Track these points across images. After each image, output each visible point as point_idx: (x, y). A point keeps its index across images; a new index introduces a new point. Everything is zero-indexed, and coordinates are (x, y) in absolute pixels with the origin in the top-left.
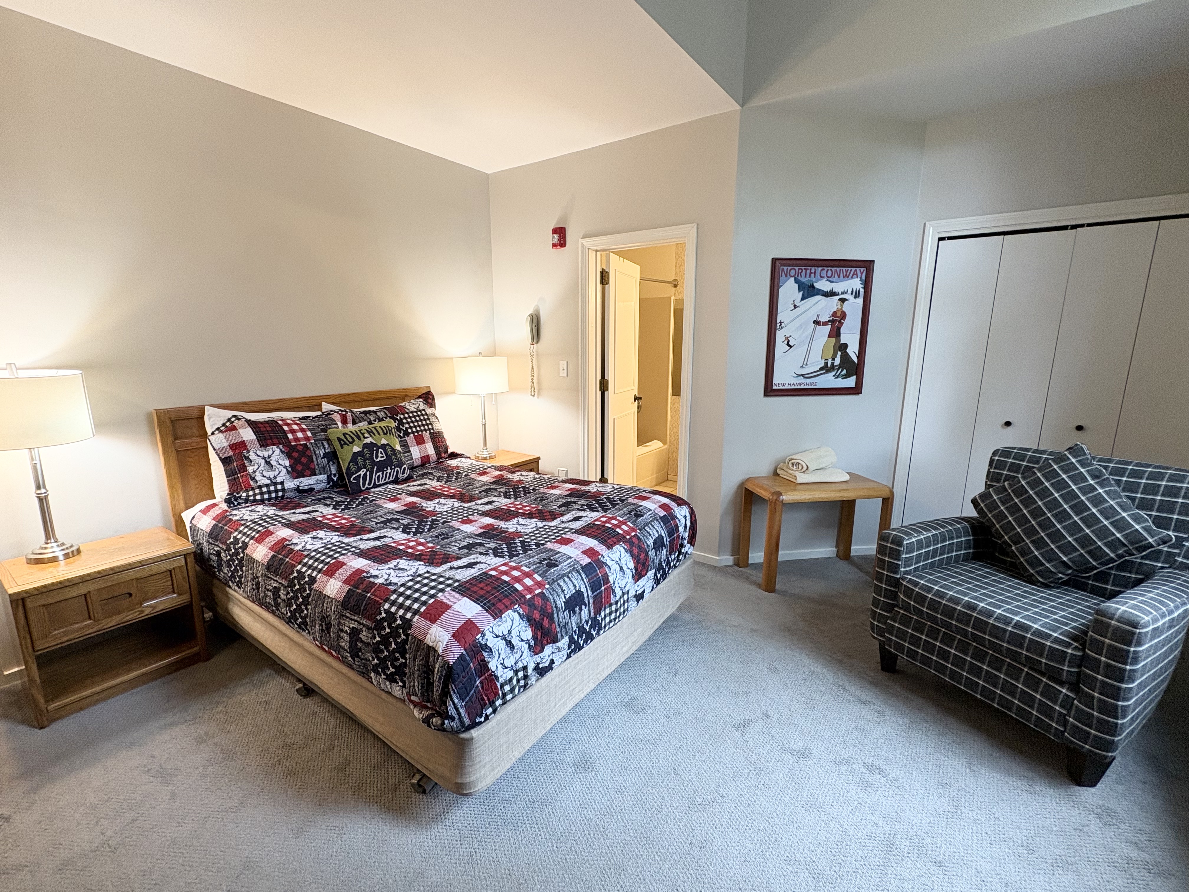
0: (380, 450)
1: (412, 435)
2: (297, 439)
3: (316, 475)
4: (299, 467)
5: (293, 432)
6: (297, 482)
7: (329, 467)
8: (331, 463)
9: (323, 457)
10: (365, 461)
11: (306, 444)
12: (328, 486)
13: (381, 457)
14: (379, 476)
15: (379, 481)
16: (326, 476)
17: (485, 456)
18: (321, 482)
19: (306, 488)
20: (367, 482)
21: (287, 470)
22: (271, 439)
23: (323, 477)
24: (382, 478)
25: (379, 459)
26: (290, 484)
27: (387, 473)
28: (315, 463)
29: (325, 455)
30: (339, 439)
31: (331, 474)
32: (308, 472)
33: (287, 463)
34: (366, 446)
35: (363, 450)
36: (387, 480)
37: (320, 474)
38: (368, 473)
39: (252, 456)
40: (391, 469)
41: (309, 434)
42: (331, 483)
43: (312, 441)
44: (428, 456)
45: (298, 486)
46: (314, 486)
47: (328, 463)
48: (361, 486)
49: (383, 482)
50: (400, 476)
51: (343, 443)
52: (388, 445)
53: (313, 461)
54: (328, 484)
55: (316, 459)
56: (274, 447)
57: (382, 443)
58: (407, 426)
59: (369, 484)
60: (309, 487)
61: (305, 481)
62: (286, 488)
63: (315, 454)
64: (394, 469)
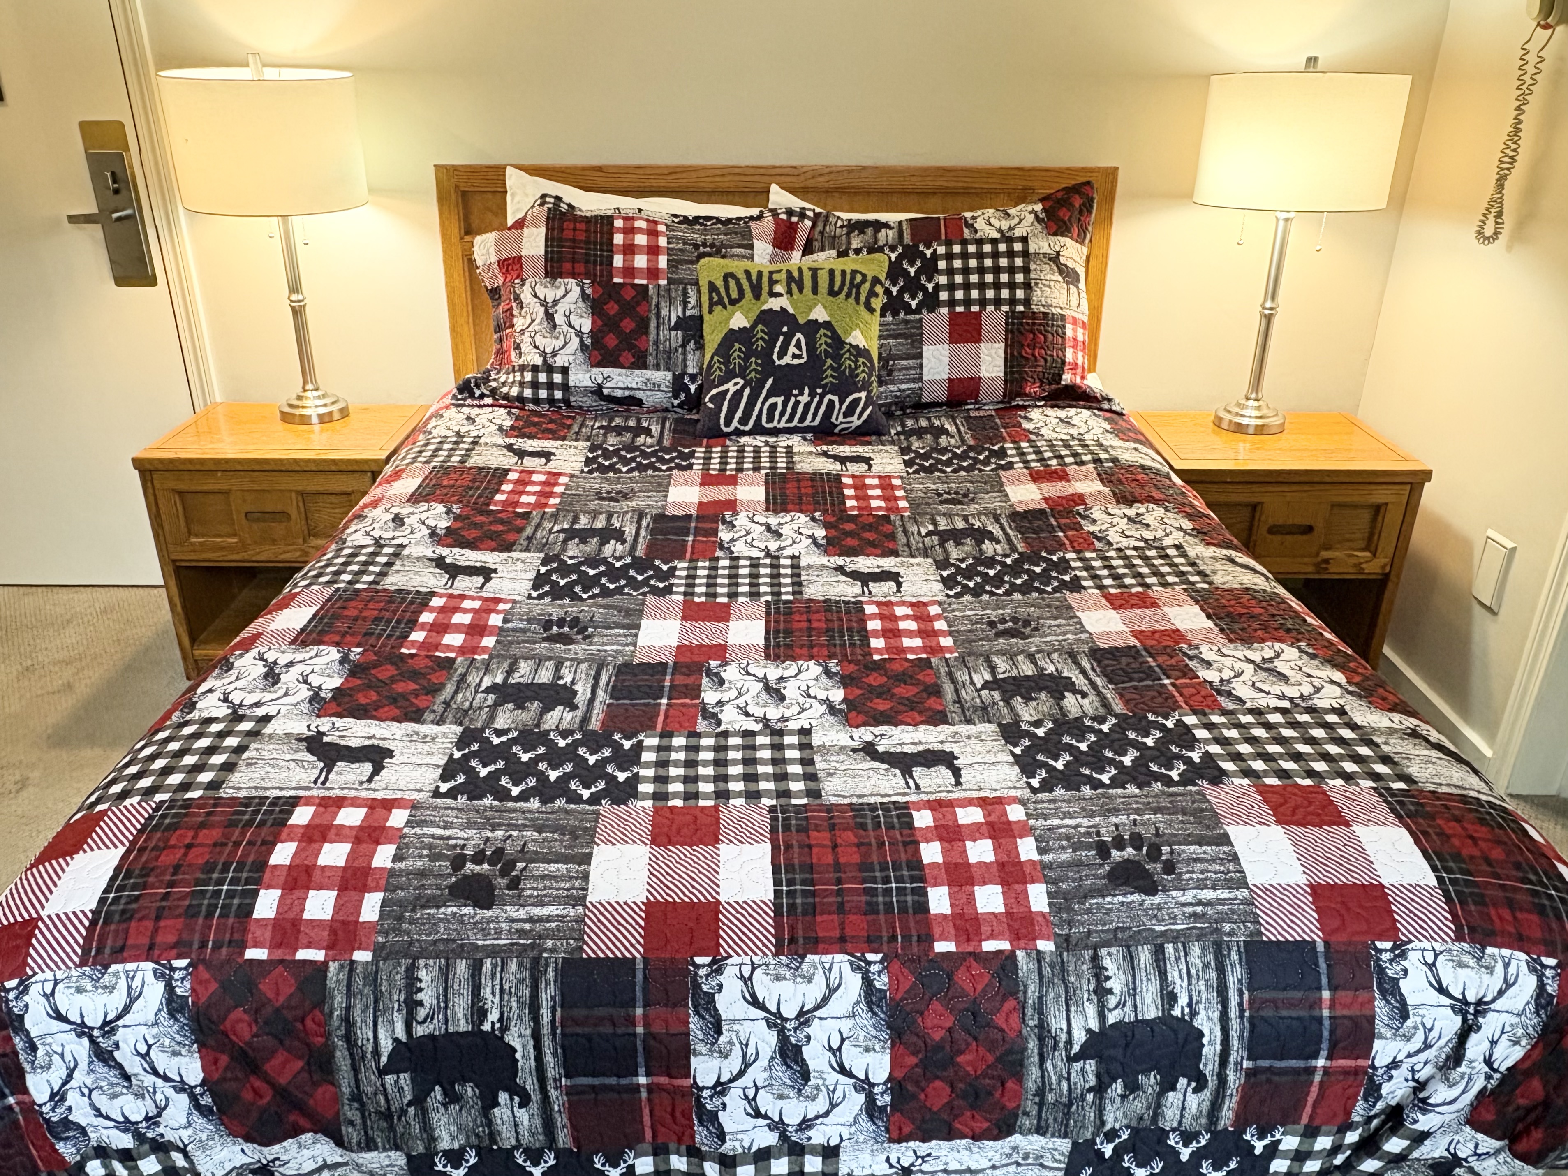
0: (799, 335)
1: (945, 310)
2: (630, 271)
3: (645, 367)
4: (611, 341)
5: (630, 250)
6: (598, 374)
7: (684, 354)
8: (692, 344)
9: (676, 328)
10: (746, 359)
11: (646, 287)
12: (676, 402)
13: (794, 356)
14: (774, 406)
15: (770, 419)
16: (669, 375)
17: (1244, 421)
18: (656, 387)
19: (619, 393)
20: (739, 414)
21: (582, 341)
22: (574, 261)
23: (663, 377)
24: (782, 414)
25: (787, 360)
26: (580, 376)
27: (797, 403)
28: (652, 336)
29: (682, 324)
30: (712, 287)
31: (684, 373)
32: (627, 357)
33: (586, 325)
34: (766, 317)
35: (754, 326)
36: (795, 422)
37: (657, 368)
38: (747, 391)
39: (526, 295)
40: (812, 395)
41: (663, 262)
42: (683, 397)
43: (663, 282)
44: (976, 381)
45: (600, 387)
46: (639, 395)
47: (683, 346)
48: (722, 421)
49: (783, 424)
50: (838, 418)
51: (716, 298)
52: (827, 325)
53: (647, 333)
54: (676, 397)
55: (658, 328)
56: (572, 282)
57: (812, 317)
58: (943, 280)
59: (744, 421)
60: (627, 393)
61: (617, 378)
62: (571, 384)
63: (658, 315)
64: (822, 397)
